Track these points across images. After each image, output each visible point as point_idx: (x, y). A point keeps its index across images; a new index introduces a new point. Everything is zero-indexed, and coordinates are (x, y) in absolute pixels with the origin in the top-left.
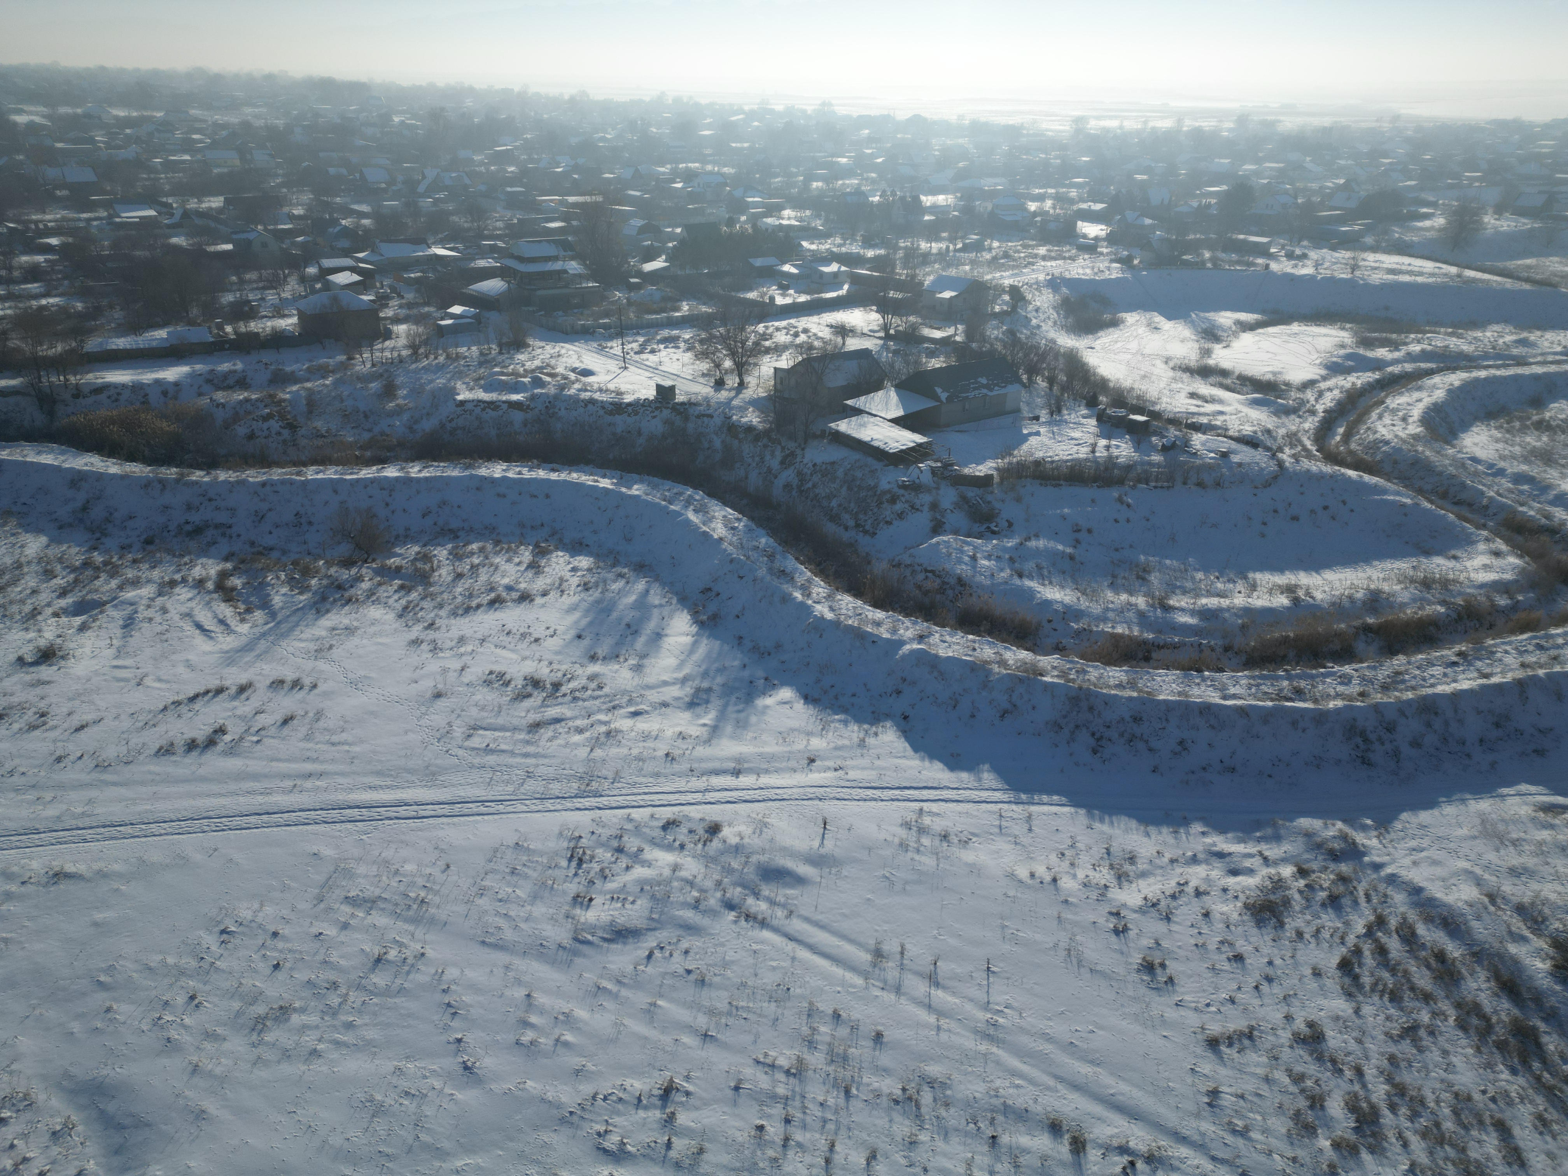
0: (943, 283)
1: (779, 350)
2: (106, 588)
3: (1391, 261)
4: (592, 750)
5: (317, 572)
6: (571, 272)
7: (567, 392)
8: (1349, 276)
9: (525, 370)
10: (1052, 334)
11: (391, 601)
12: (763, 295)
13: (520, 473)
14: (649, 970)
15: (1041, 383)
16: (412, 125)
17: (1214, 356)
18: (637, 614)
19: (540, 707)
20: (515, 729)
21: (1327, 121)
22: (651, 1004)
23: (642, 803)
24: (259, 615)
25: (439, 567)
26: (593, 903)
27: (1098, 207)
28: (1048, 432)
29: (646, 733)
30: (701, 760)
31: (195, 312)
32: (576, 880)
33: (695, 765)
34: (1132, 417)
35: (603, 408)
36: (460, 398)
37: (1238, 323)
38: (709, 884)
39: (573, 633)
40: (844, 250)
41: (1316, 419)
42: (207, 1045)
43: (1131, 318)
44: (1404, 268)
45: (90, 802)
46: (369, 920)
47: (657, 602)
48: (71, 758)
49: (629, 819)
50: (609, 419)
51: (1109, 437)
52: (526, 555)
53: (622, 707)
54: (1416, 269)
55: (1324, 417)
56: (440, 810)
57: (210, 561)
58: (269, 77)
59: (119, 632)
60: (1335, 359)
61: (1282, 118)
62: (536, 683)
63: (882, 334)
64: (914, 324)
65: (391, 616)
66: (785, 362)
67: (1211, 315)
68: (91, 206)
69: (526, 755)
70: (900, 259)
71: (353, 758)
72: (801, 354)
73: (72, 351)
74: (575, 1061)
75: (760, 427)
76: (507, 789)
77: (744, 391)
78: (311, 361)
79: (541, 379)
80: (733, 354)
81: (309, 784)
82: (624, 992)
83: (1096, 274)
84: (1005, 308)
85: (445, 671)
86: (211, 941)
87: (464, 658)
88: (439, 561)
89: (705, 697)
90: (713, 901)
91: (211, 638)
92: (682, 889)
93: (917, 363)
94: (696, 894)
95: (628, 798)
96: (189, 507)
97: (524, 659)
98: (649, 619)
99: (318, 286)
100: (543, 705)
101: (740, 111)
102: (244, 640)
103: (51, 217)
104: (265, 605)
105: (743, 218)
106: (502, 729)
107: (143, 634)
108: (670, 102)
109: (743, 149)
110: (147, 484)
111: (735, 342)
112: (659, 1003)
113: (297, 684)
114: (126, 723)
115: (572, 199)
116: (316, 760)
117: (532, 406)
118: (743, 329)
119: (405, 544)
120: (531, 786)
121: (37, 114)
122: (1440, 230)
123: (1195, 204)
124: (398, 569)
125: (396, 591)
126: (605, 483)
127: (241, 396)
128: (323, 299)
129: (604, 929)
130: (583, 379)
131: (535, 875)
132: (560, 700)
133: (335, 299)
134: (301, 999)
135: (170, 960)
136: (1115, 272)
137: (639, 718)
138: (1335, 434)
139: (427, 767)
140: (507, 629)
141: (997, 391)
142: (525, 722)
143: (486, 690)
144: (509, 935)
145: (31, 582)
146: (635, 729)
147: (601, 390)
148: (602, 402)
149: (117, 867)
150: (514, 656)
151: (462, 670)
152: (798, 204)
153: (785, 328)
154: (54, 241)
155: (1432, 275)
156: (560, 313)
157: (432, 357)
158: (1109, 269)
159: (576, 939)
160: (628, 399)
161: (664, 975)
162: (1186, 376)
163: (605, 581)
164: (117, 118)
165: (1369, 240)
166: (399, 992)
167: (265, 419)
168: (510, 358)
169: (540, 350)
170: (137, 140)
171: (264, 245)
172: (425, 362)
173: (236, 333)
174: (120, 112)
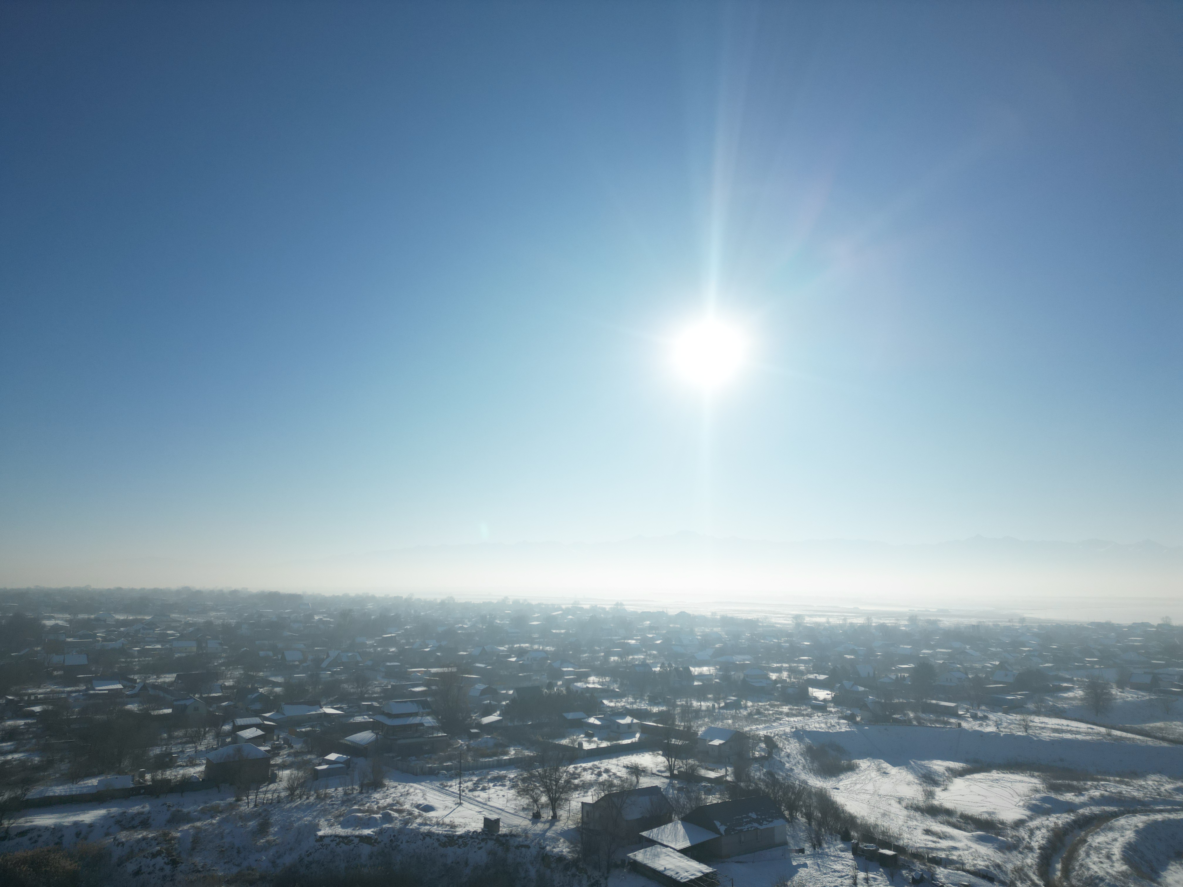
0: (713, 733)
1: (585, 787)
3: (1053, 722)
6: (426, 725)
7: (410, 826)
8: (1025, 734)
9: (378, 808)
10: (803, 776)
12: (573, 741)
15: (802, 820)
16: (327, 621)
17: (937, 798)
21: (974, 621)
27: (822, 677)
28: (814, 864)
31: (126, 763)
34: (882, 851)
35: (438, 840)
36: (320, 833)
37: (948, 769)
40: (635, 706)
41: (1035, 855)
43: (863, 764)
44: (1064, 728)
50: (442, 850)
51: (866, 871)
54: (1074, 729)
55: (1041, 854)
58: (234, 592)
60: (1034, 802)
61: (941, 619)
63: (668, 774)
64: (693, 766)
66: (590, 798)
67: (926, 763)
68: (76, 682)
70: (678, 714)
72: (603, 791)
73: (15, 798)
75: (570, 856)
77: (557, 823)
78: (205, 802)
79: (390, 814)
80: (548, 791)
83: (829, 728)
84: (763, 754)
93: (698, 799)
99: (229, 740)
101: (559, 609)
103: (42, 691)
105: (560, 683)
108: (511, 603)
109: (561, 634)
111: (551, 780)
115: (434, 670)
117: (379, 840)
118: (557, 770)
121: (62, 619)
122: (1082, 699)
123: (893, 676)
127: (141, 835)
128: (228, 750)
130: (424, 814)
133: (239, 750)
136: (843, 727)
138: (1055, 870)
141: (765, 826)
147: (438, 824)
148: (438, 835)
152: (599, 672)
153: (590, 769)
154: (37, 709)
155: (1088, 734)
156: (414, 758)
157: (305, 797)
158: (839, 724)
160: (460, 831)
162: (918, 815)
164: (118, 621)
165: (1031, 706)
167: (154, 855)
168: (368, 797)
169: (392, 790)
170: (126, 635)
171: (196, 709)
172: (298, 802)
173: (153, 780)
174: (121, 617)
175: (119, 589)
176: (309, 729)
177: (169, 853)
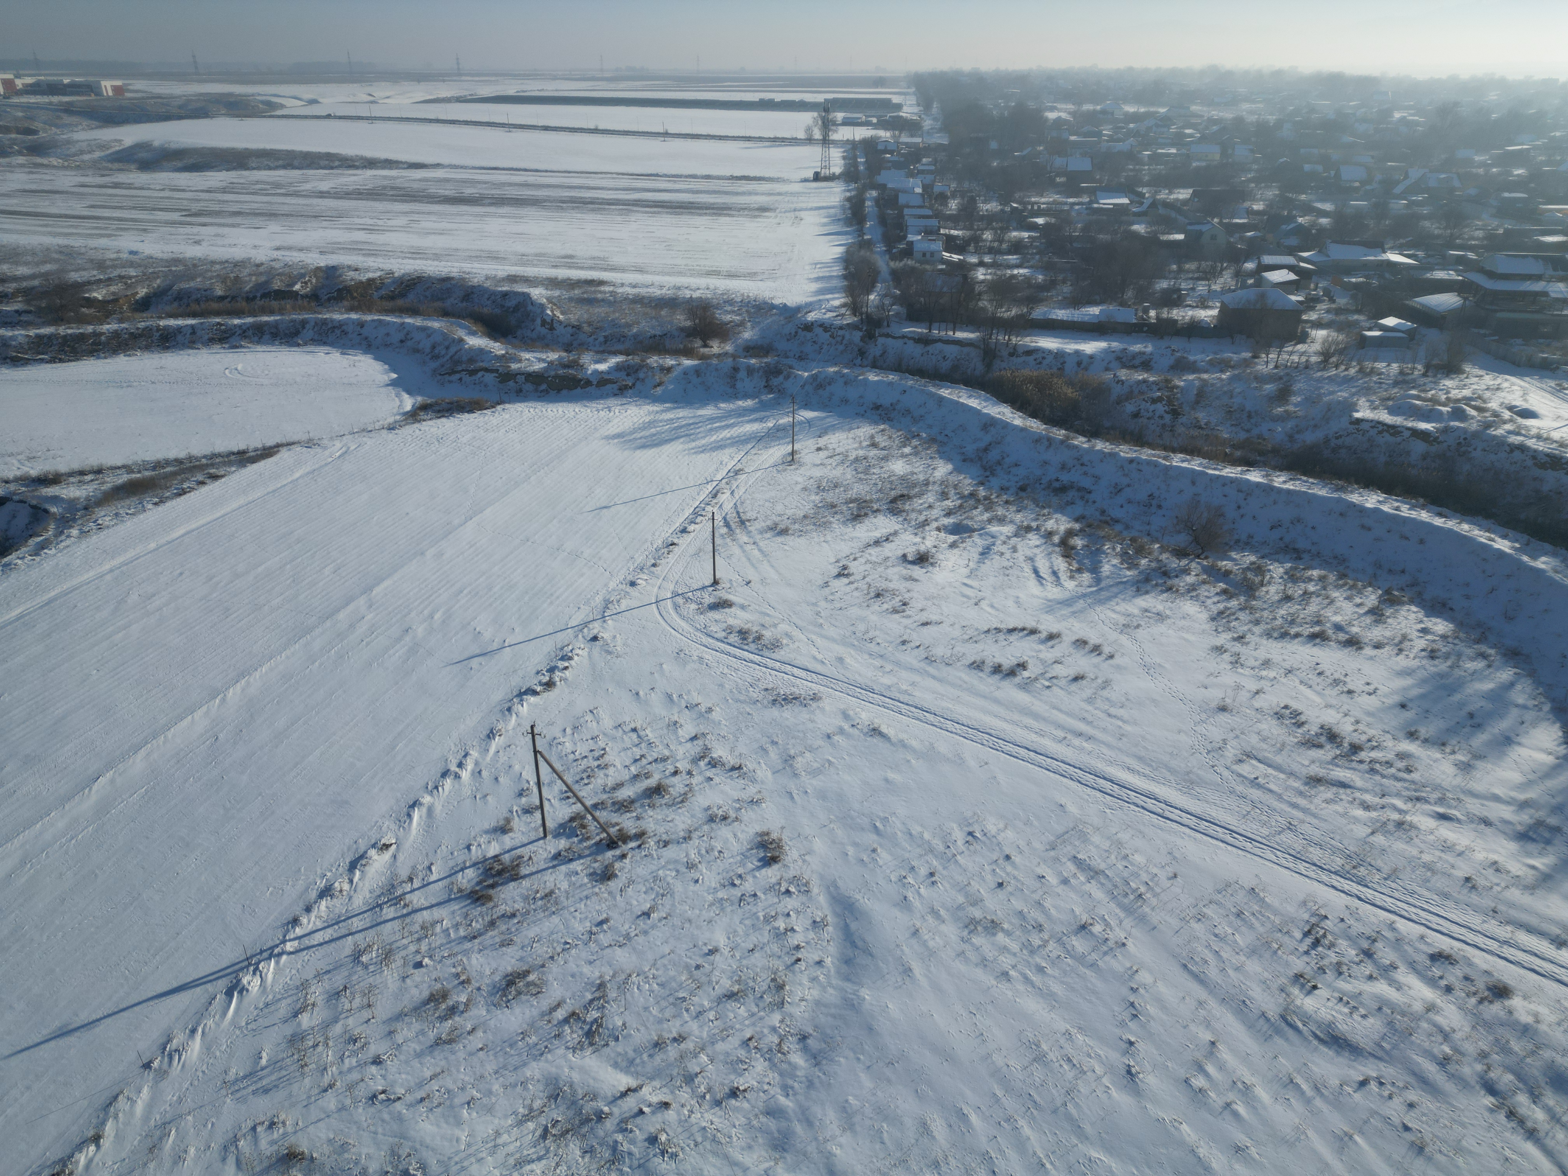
2: (980, 518)
4: (1373, 833)
5: (1149, 554)
6: (1553, 295)
7: (1492, 432)
9: (1448, 399)
11: (1209, 602)
13: (1397, 509)
14: (1357, 1096)
16: (1413, 120)
18: (1488, 706)
19: (1329, 763)
20: (1291, 774)
22: (1346, 1134)
23: (1414, 917)
24: (1086, 577)
25: (1269, 583)
26: (1316, 992)
29: (1449, 844)
30: (1512, 905)
31: (1129, 294)
32: (1306, 958)
33: (1501, 908)
35: (1534, 458)
36: (1358, 415)
38: (1469, 1048)
39: (1397, 699)
42: (930, 919)
45: (913, 684)
46: (1087, 887)
47: (1520, 701)
48: (913, 645)
49: (1392, 927)
50: (1538, 472)
52: (1371, 598)
53: (1429, 803)
56: (1186, 819)
57: (1064, 518)
59: (976, 556)
62: (1333, 737)
65: (1204, 616)
68: (1077, 192)
69: (1295, 806)
71: (1123, 735)
73: (1022, 316)
74: (1242, 1139)
76: (1261, 830)
78: (1215, 353)
79: (1464, 411)
81: (1077, 742)
82: (1318, 1102)
85: (1238, 687)
86: (959, 836)
87: (1263, 682)
88: (1272, 577)
89: (1547, 835)
90: (1470, 1070)
91: (1042, 584)
92: (1431, 1035)
94: (1447, 1049)
95: (1399, 903)
96: (1063, 467)
97: (1328, 706)
98: (1502, 717)
99: (1250, 281)
100: (1333, 761)
102: (1065, 595)
103: (1044, 200)
104: (1095, 570)
106: (1278, 768)
107: (995, 563)
110: (1038, 440)
112: (1357, 1138)
113: (1096, 649)
114: (957, 632)
116: (1090, 723)
117: (1441, 439)
119: (1243, 550)
120: (1287, 838)
121: (1065, 111)
124: (1227, 573)
125: (1217, 594)
126: (1503, 545)
127: (1140, 376)
128: (1249, 295)
129: (1319, 1025)
130: (1520, 420)
131: (1261, 930)
132: (1354, 764)
133: (1263, 296)
134: (1010, 923)
135: (927, 836)
137: (1446, 824)
139: (1188, 773)
140: (1320, 668)
142: (1304, 771)
143: (1274, 722)
144: (1213, 972)
145: (930, 498)
146: (1436, 833)
147: (1539, 437)
148: (1535, 451)
149: (914, 743)
150: (1318, 700)
151: (1257, 693)
154: (1040, 221)
156: (1519, 341)
157: (1343, 367)
159: (1283, 1017)
161: (1374, 1113)
163: (1459, 655)
164: (1126, 113)
166: (1092, 965)
167: (1154, 401)
168: (1435, 383)
169: (1476, 380)
170: (1136, 134)
171: (1214, 237)
172: (1333, 372)
173: (1158, 318)
174: (1130, 109)
175: (1131, 69)
176: (1361, 279)
177: (1170, 402)
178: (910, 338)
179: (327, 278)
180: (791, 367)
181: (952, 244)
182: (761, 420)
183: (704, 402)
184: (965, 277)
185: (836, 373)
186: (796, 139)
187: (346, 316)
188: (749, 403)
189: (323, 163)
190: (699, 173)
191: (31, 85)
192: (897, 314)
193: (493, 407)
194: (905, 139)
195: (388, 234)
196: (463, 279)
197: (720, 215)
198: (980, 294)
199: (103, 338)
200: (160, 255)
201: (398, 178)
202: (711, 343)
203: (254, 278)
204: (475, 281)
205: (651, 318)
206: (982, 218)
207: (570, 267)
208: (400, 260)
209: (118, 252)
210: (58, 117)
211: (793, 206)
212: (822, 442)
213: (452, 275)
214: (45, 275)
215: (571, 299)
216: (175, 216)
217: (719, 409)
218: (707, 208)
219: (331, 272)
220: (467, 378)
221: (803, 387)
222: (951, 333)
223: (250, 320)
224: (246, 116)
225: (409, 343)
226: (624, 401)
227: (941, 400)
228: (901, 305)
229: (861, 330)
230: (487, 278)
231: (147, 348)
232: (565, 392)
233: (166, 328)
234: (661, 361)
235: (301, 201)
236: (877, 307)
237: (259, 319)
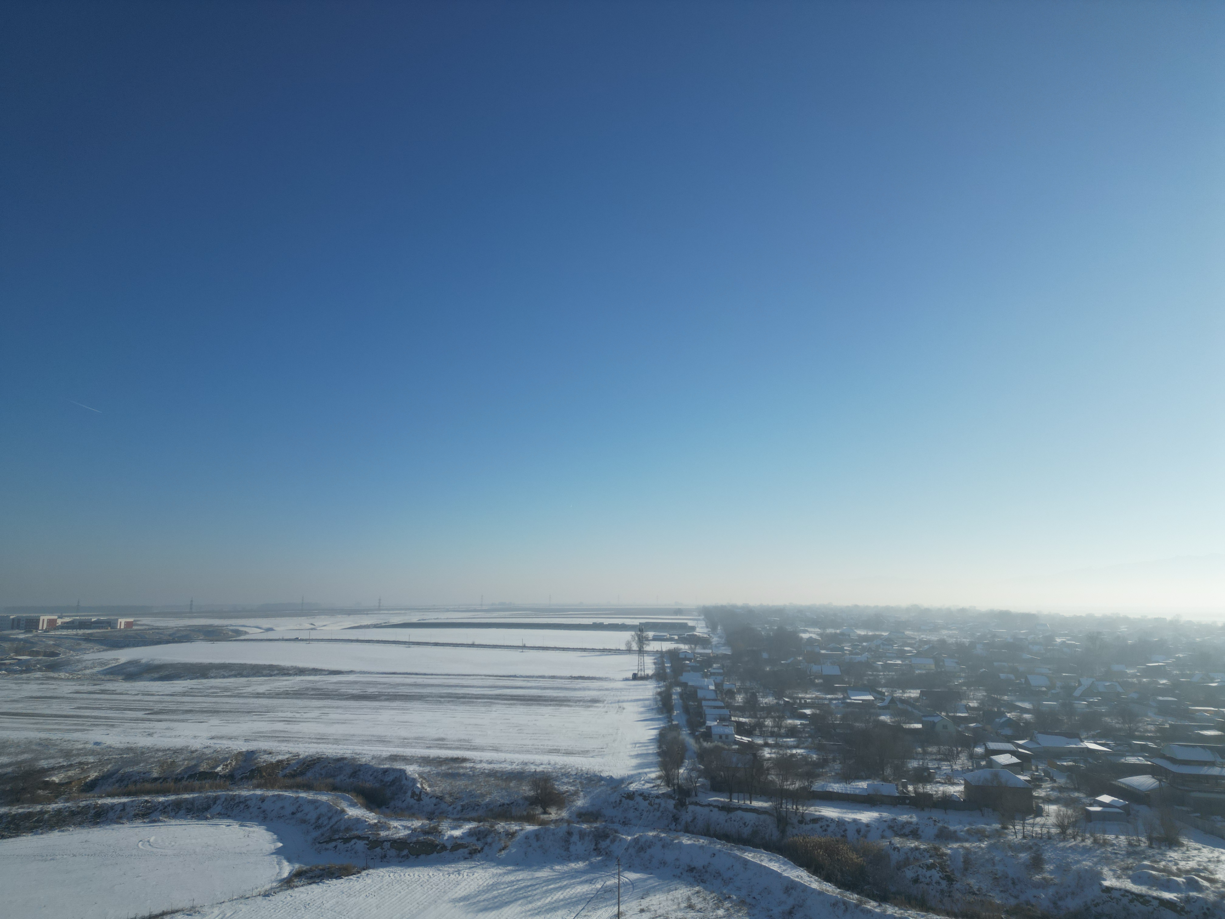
9: (1179, 870)
16: (1072, 644)
31: (888, 771)
36: (1106, 884)
58: (964, 611)
68: (833, 691)
73: (804, 788)
78: (971, 824)
79: (1197, 882)
99: (983, 763)
103: (810, 696)
110: (835, 903)
117: (1187, 908)
121: (814, 633)
127: (913, 844)
128: (986, 774)
133: (996, 775)
154: (808, 712)
156: (1219, 818)
157: (1080, 839)
164: (859, 636)
167: (930, 867)
168: (1161, 854)
169: (1195, 852)
170: (869, 650)
171: (945, 727)
172: (1073, 843)
173: (916, 792)
174: (862, 632)
175: (856, 606)
176: (1071, 763)
177: (943, 869)
178: (715, 806)
179: (245, 761)
180: (616, 832)
181: (741, 729)
182: (590, 881)
183: (541, 864)
184: (755, 755)
185: (654, 837)
186: (619, 650)
187: (252, 792)
188: (580, 865)
189: (265, 672)
190: (546, 674)
191: (67, 623)
192: (703, 786)
193: (359, 872)
194: (699, 650)
195: (302, 724)
196: (354, 759)
197: (561, 705)
198: (768, 769)
199: (46, 816)
200: (118, 745)
201: (319, 681)
202: (549, 810)
203: (186, 762)
204: (363, 761)
205: (502, 789)
206: (763, 709)
207: (441, 748)
208: (307, 745)
209: (86, 743)
210: (79, 644)
211: (617, 699)
212: (645, 903)
213: (346, 756)
214: (19, 764)
215: (438, 774)
216: (140, 714)
217: (554, 871)
218: (552, 701)
219: (250, 755)
220: (341, 846)
221: (627, 849)
222: (748, 802)
223: (173, 797)
224: (217, 640)
225: (299, 815)
226: (473, 864)
227: (746, 862)
228: (706, 778)
229: (674, 798)
230: (374, 757)
231: (81, 824)
232: (422, 857)
233: (102, 805)
234: (507, 827)
235: (241, 701)
236: (686, 779)
237: (180, 796)
